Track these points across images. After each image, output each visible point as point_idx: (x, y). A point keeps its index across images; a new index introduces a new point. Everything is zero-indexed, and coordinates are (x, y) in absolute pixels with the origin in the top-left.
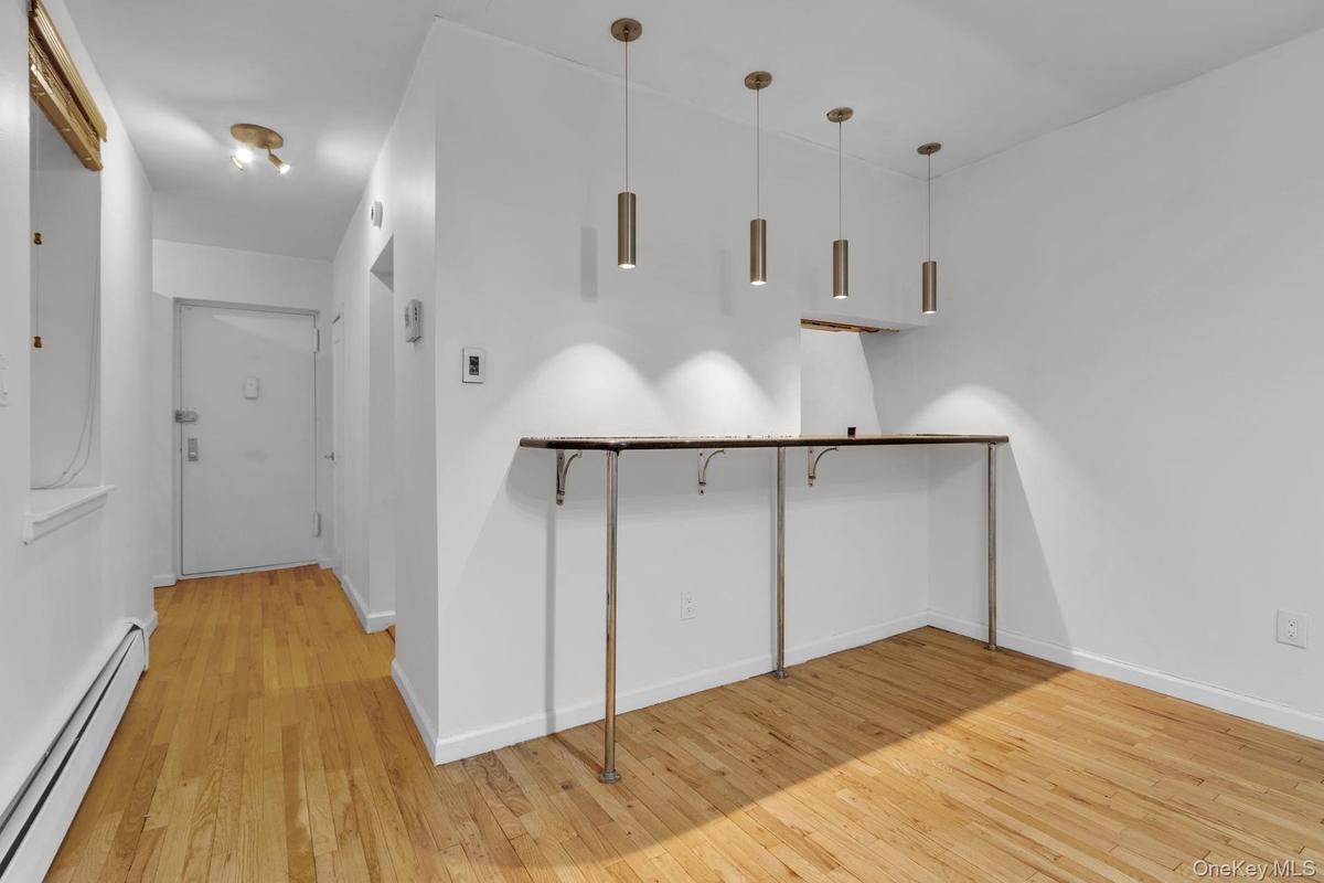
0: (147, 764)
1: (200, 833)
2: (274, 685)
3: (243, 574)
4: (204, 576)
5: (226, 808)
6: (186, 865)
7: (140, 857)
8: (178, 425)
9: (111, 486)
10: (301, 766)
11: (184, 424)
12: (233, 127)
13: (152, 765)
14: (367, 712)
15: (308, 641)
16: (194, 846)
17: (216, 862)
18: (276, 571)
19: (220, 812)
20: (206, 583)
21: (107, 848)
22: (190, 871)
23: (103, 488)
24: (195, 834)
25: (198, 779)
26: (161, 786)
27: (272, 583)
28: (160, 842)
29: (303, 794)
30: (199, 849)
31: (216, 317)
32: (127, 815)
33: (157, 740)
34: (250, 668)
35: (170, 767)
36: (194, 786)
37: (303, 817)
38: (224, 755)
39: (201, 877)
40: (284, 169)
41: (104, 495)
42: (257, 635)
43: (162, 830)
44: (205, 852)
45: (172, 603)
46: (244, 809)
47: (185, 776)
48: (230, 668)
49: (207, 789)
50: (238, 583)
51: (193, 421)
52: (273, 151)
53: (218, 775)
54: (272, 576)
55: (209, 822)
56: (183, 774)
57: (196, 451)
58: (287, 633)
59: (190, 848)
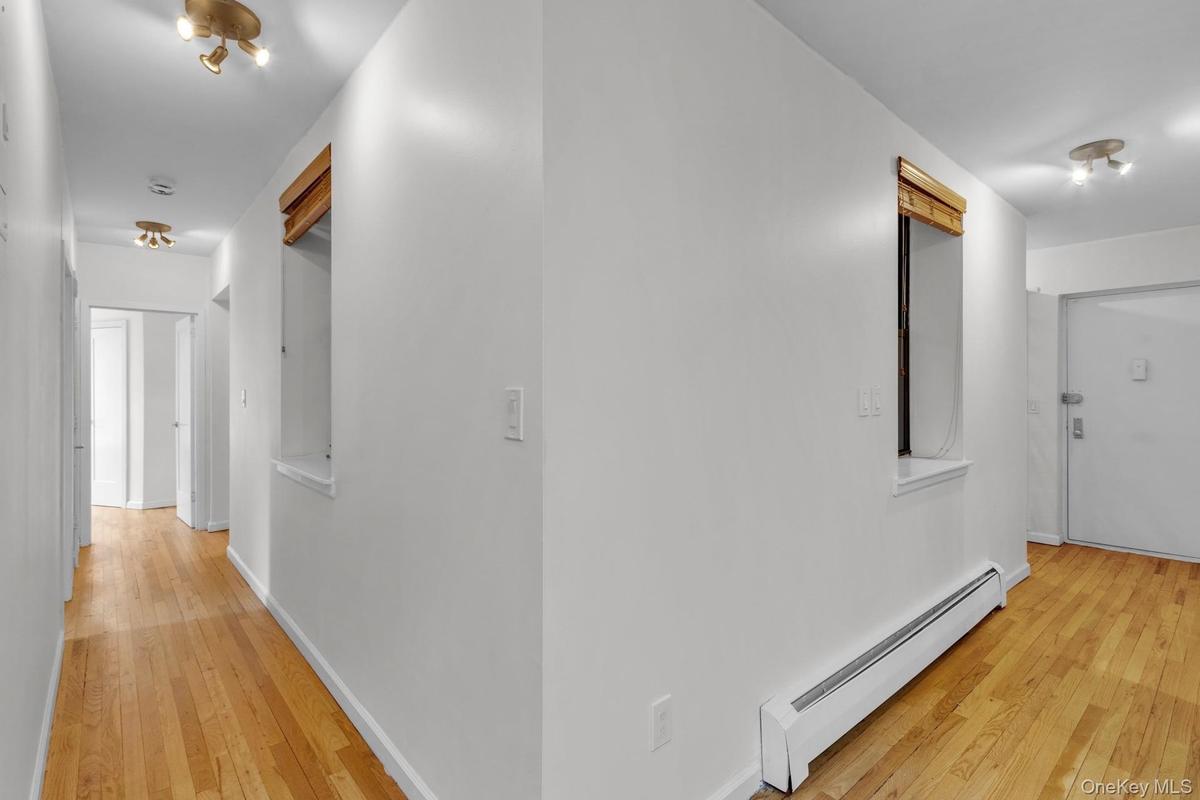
0: (974, 672)
1: (985, 737)
2: (1101, 665)
3: (1129, 554)
4: (1089, 545)
5: (1011, 734)
6: (968, 750)
7: (944, 726)
8: (1065, 406)
9: (970, 462)
10: (1090, 743)
11: (1070, 406)
12: (1071, 153)
13: (977, 674)
14: (1193, 742)
15: (1165, 642)
16: (978, 743)
17: (987, 763)
18: (1168, 561)
19: (1006, 734)
20: (1090, 551)
21: (930, 708)
22: (969, 755)
23: (964, 462)
24: (982, 736)
25: (1002, 702)
26: (977, 690)
27: (1157, 572)
28: (960, 725)
29: (1077, 765)
30: (980, 747)
31: (1101, 304)
32: (948, 696)
33: (988, 659)
34: (1087, 641)
35: (988, 683)
36: (997, 705)
37: (1067, 782)
38: (1029, 696)
39: (972, 765)
40: (1126, 169)
41: (965, 468)
42: (1112, 616)
43: (964, 719)
44: (983, 751)
45: (1051, 560)
46: (1023, 743)
47: (994, 694)
48: (1070, 631)
49: (1005, 712)
50: (1120, 560)
51: (1078, 402)
52: (1112, 157)
53: (1017, 708)
54: (1161, 565)
55: (994, 734)
56: (994, 692)
57: (1081, 430)
58: (1145, 625)
59: (975, 742)
